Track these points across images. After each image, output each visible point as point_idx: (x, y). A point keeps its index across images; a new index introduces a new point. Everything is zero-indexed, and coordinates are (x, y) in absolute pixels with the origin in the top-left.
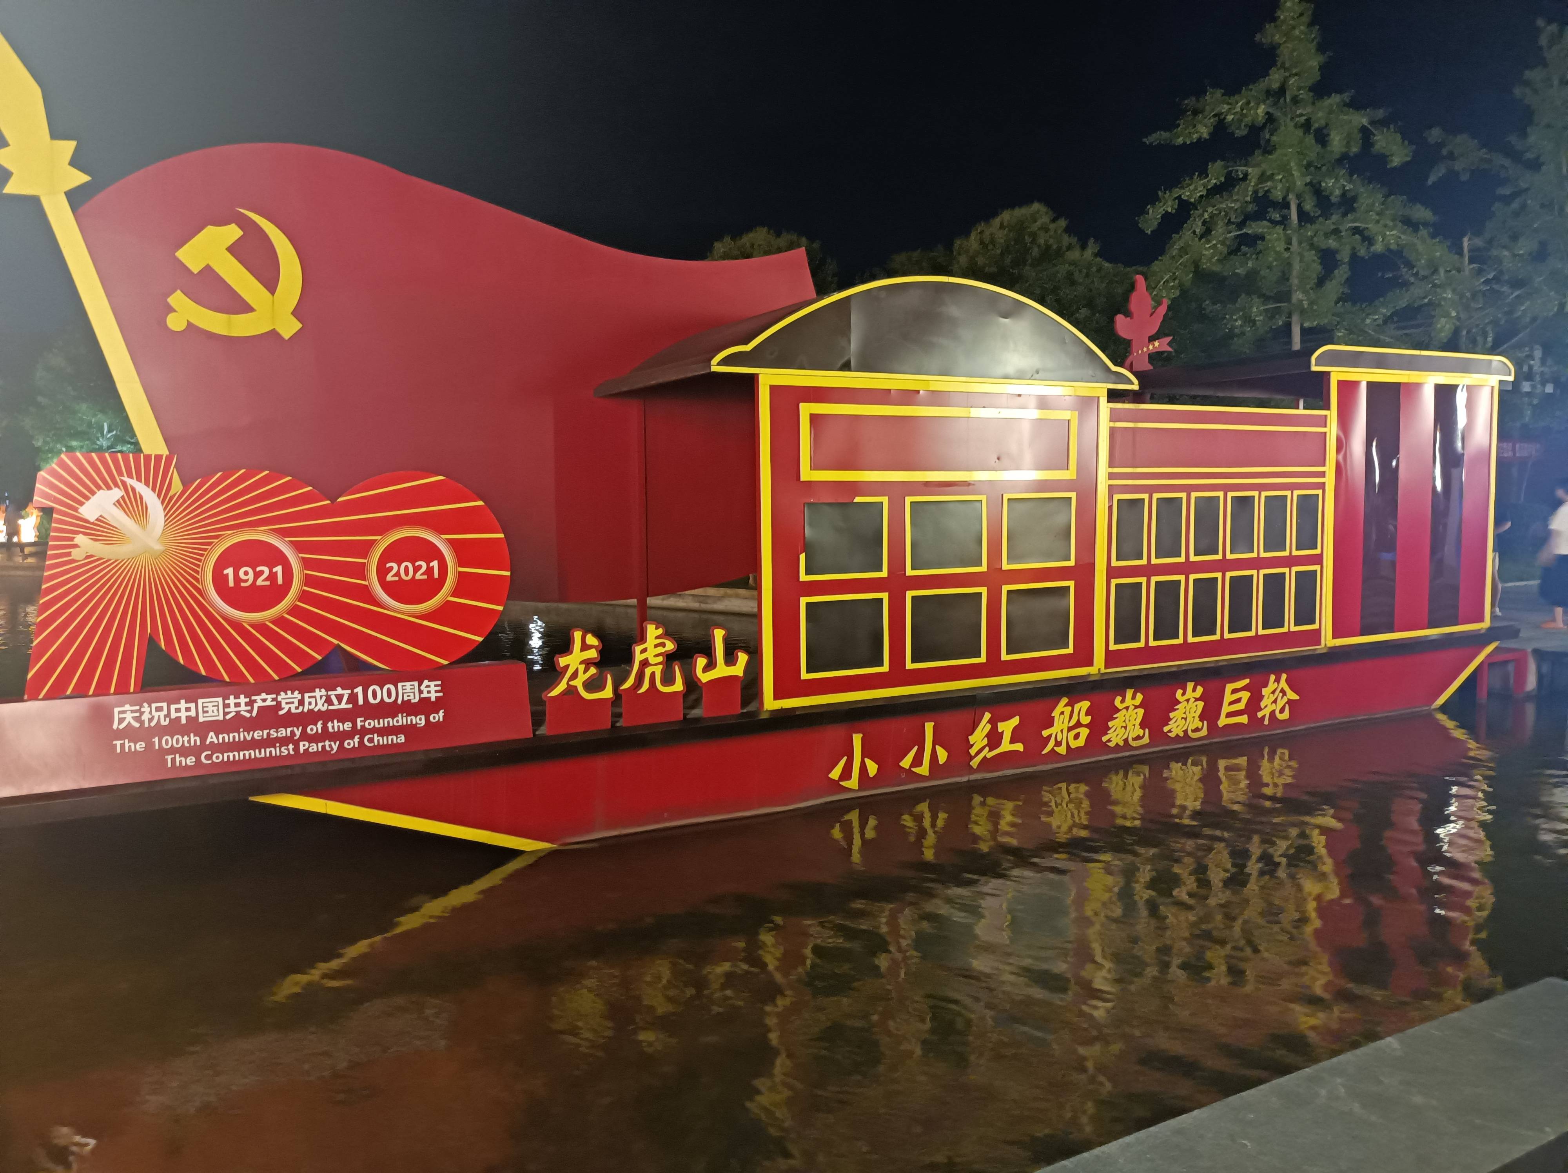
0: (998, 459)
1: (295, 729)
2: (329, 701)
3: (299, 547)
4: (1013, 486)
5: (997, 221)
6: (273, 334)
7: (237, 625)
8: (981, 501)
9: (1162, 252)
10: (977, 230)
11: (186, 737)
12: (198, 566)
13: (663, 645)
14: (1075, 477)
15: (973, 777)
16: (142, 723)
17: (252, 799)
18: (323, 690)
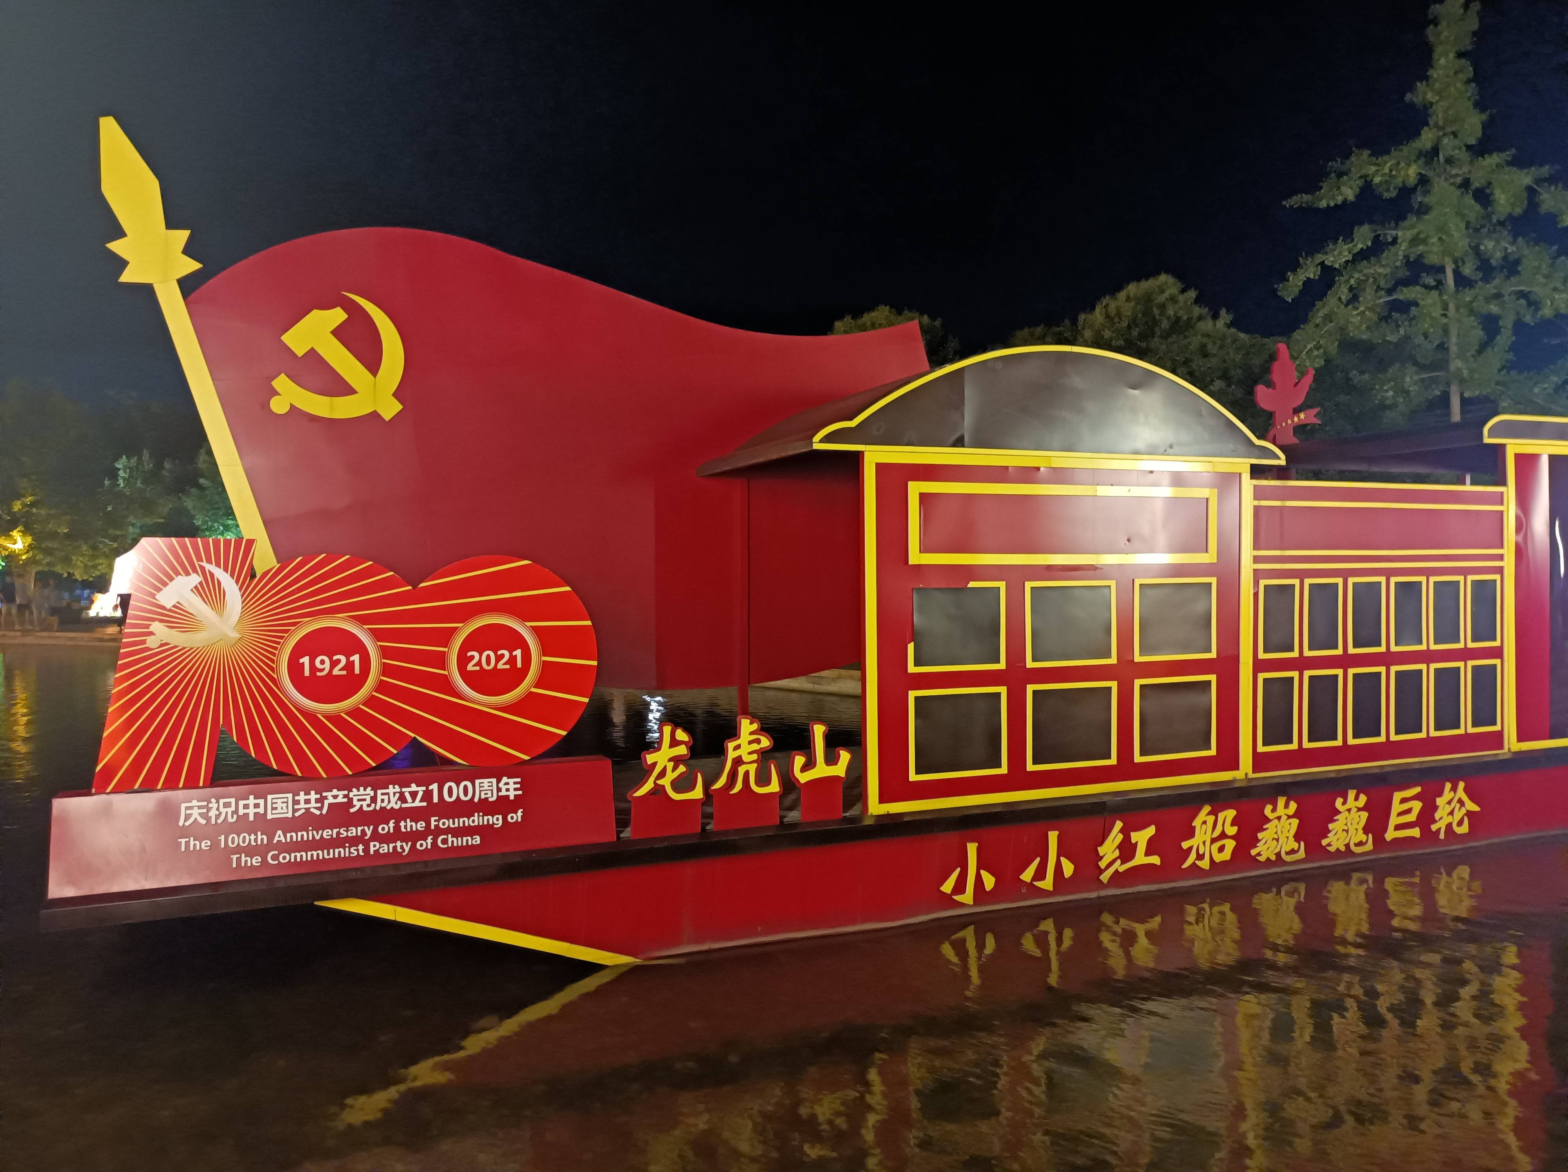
0: (1129, 540)
1: (366, 828)
2: (402, 799)
3: (377, 635)
4: (1146, 570)
5: (1122, 295)
6: (375, 416)
7: (311, 716)
8: (1110, 586)
9: (1305, 321)
10: (1102, 304)
11: (253, 835)
12: (274, 654)
13: (758, 741)
14: (1215, 561)
15: (1103, 893)
16: (208, 819)
17: (316, 903)
18: (397, 787)
